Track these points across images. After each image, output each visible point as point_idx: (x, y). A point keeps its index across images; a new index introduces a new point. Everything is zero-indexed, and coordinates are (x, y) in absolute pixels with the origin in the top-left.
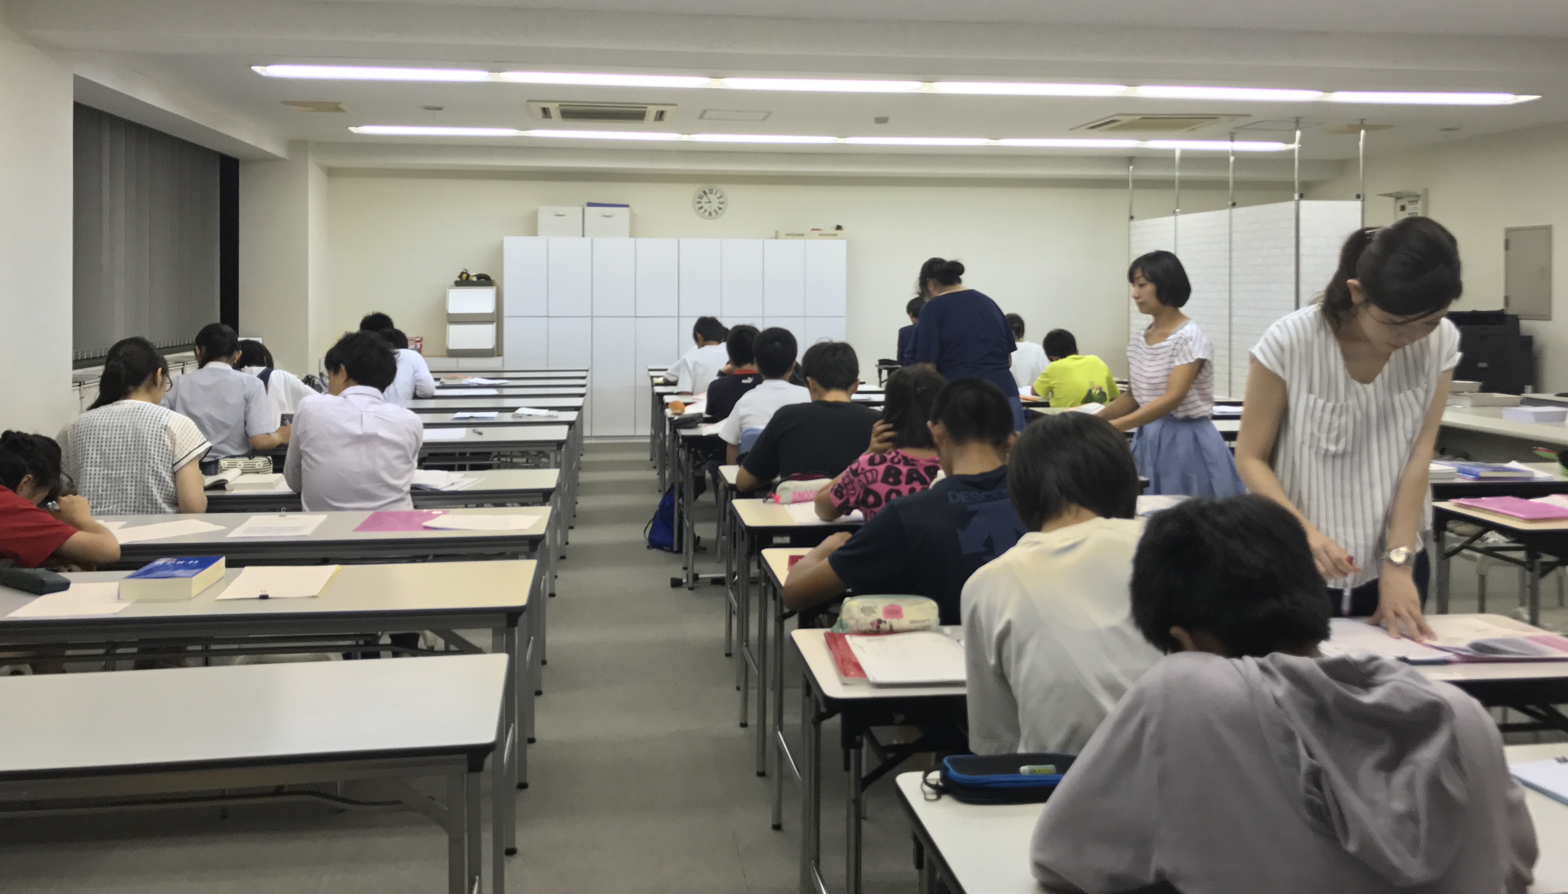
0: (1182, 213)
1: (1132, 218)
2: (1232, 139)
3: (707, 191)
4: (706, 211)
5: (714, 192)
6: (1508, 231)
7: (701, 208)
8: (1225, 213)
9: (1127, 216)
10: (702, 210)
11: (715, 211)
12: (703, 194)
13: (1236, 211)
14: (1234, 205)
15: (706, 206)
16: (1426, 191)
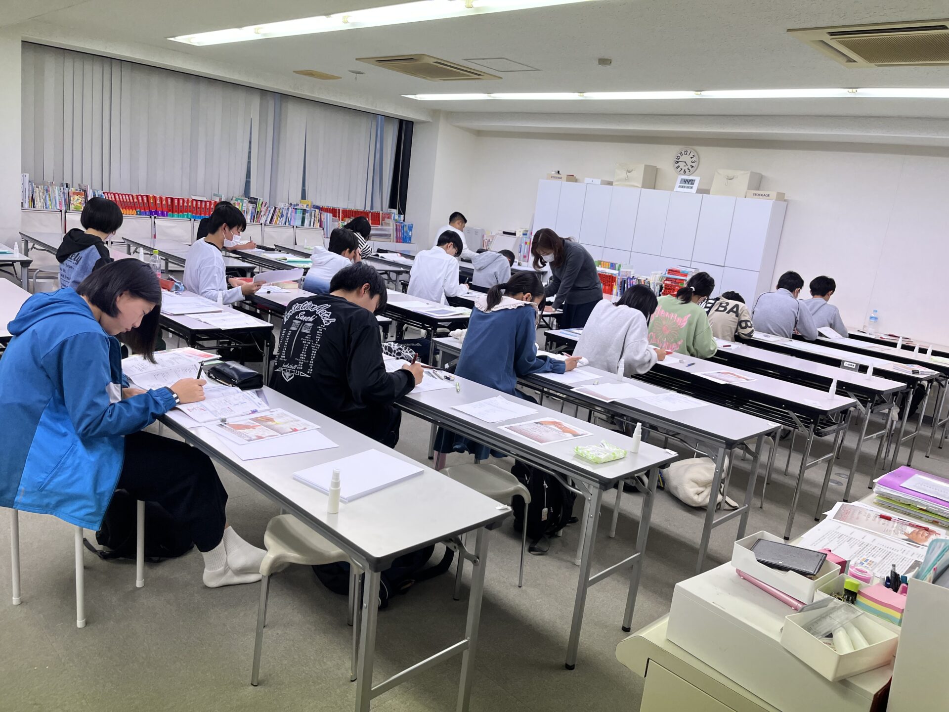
3: (683, 153)
4: (682, 169)
5: (688, 153)
7: (678, 167)
10: (679, 169)
11: (688, 169)
12: (679, 155)
15: (681, 165)
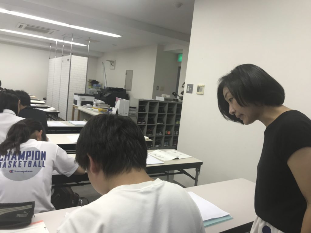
0: (56, 57)
1: (50, 58)
2: (64, 40)
6: (127, 71)
8: (61, 57)
9: (49, 58)
13: (63, 57)
14: (63, 56)
16: (115, 61)
